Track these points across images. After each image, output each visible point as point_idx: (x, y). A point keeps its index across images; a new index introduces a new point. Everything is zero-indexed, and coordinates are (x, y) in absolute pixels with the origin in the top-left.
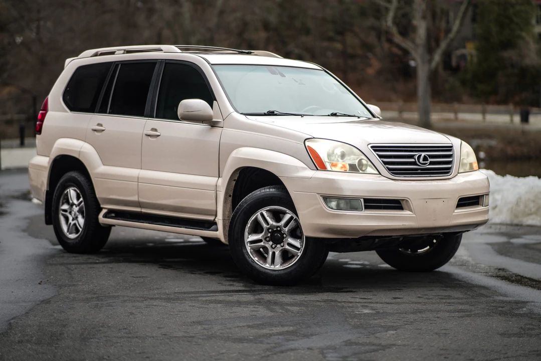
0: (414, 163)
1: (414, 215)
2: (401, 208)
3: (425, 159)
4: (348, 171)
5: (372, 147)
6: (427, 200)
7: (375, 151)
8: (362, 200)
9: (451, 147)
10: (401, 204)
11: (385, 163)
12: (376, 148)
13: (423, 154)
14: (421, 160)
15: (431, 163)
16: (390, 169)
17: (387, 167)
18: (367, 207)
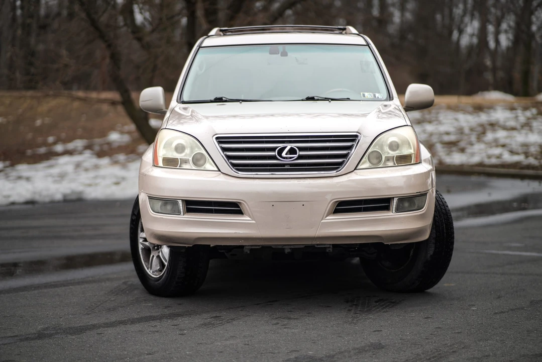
0: (274, 158)
1: (254, 222)
2: (240, 212)
3: (292, 151)
4: (178, 167)
5: (217, 138)
6: (273, 203)
7: (220, 142)
8: (180, 202)
9: (357, 136)
10: (239, 207)
11: (229, 157)
12: (221, 140)
13: (289, 146)
14: (284, 154)
15: (300, 157)
16: (234, 165)
17: (231, 163)
18: (189, 211)
